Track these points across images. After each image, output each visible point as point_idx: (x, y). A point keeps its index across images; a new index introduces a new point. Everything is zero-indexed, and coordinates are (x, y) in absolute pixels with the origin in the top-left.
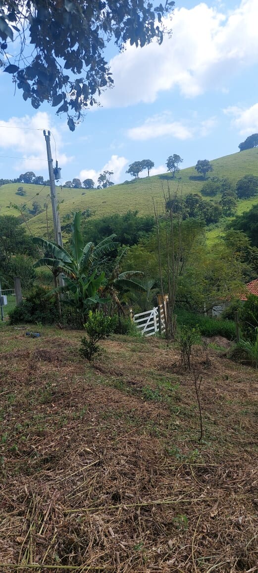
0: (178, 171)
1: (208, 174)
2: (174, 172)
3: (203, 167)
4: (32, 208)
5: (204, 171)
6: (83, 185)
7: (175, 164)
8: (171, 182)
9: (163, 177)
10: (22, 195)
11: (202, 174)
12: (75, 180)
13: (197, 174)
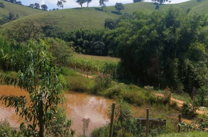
0: (105, 7)
1: (122, 11)
2: (103, 7)
3: (119, 6)
4: (8, 16)
5: (119, 9)
6: (41, 8)
7: (104, 2)
8: (101, 12)
9: (97, 9)
10: (3, 7)
11: (118, 11)
12: (36, 4)
13: (115, 10)
